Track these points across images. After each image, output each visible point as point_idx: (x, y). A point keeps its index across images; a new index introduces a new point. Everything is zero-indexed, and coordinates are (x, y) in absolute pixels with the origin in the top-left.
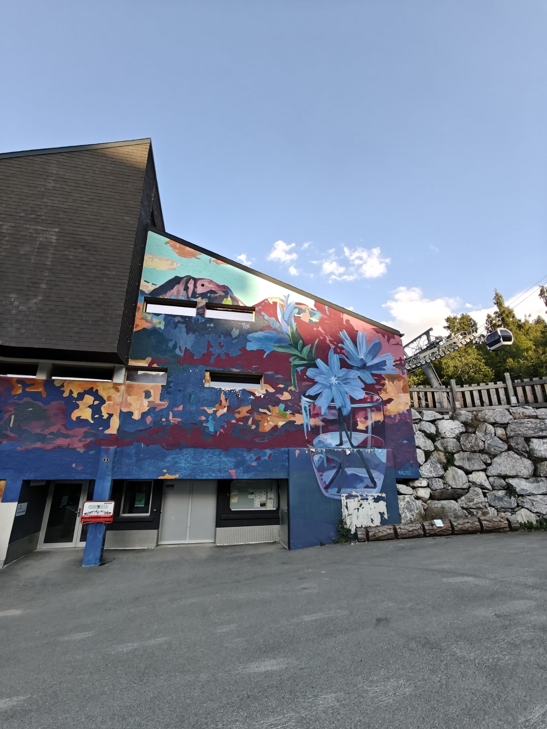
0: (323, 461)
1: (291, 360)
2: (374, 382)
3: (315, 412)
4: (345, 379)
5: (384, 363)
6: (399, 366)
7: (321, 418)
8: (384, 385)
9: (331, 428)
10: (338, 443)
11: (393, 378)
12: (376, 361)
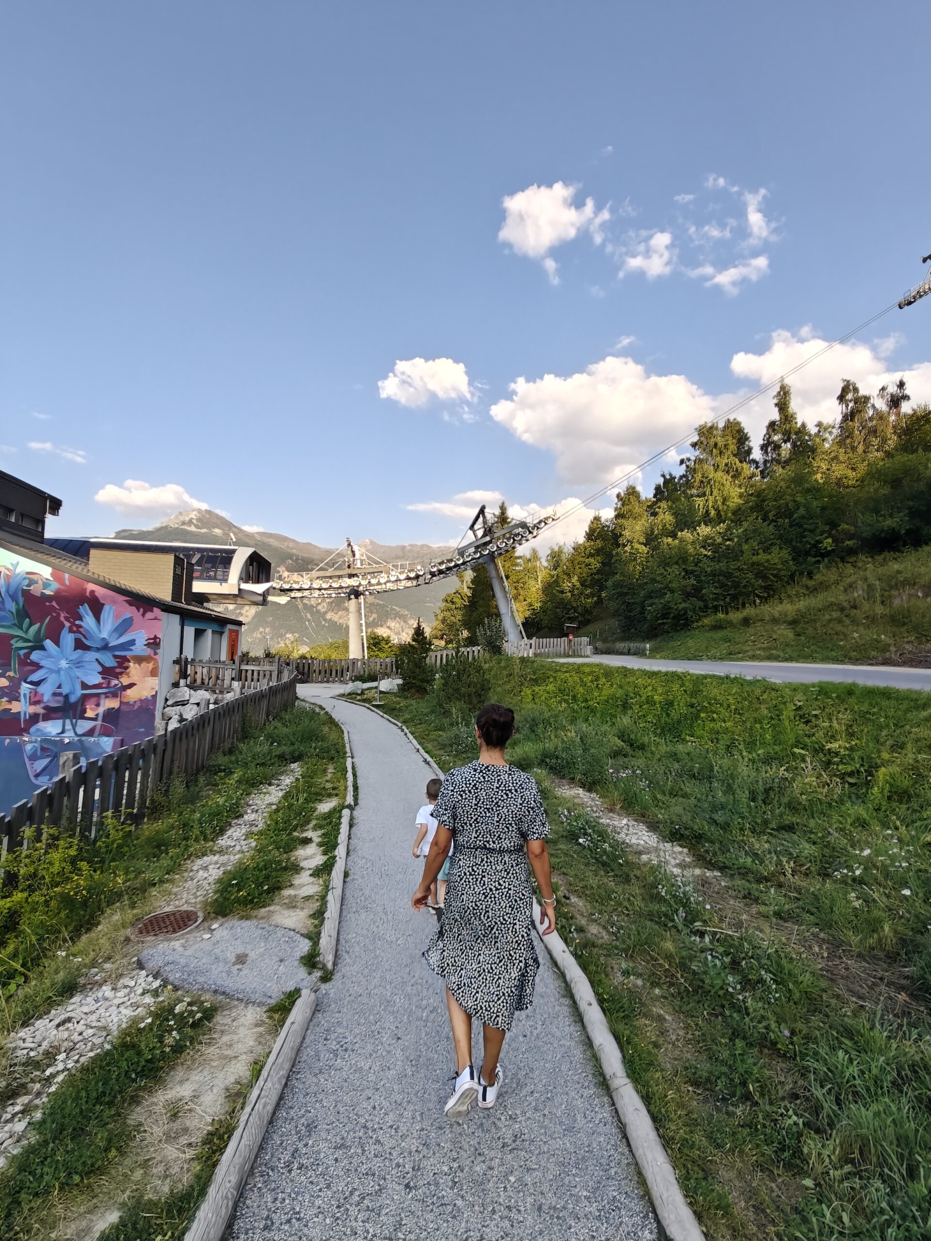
0: (36, 750)
1: (13, 642)
2: (115, 664)
3: (36, 699)
4: (78, 663)
5: (132, 642)
6: (153, 646)
7: (42, 705)
8: (127, 668)
9: (53, 716)
10: (60, 730)
11: (139, 660)
12: (123, 639)
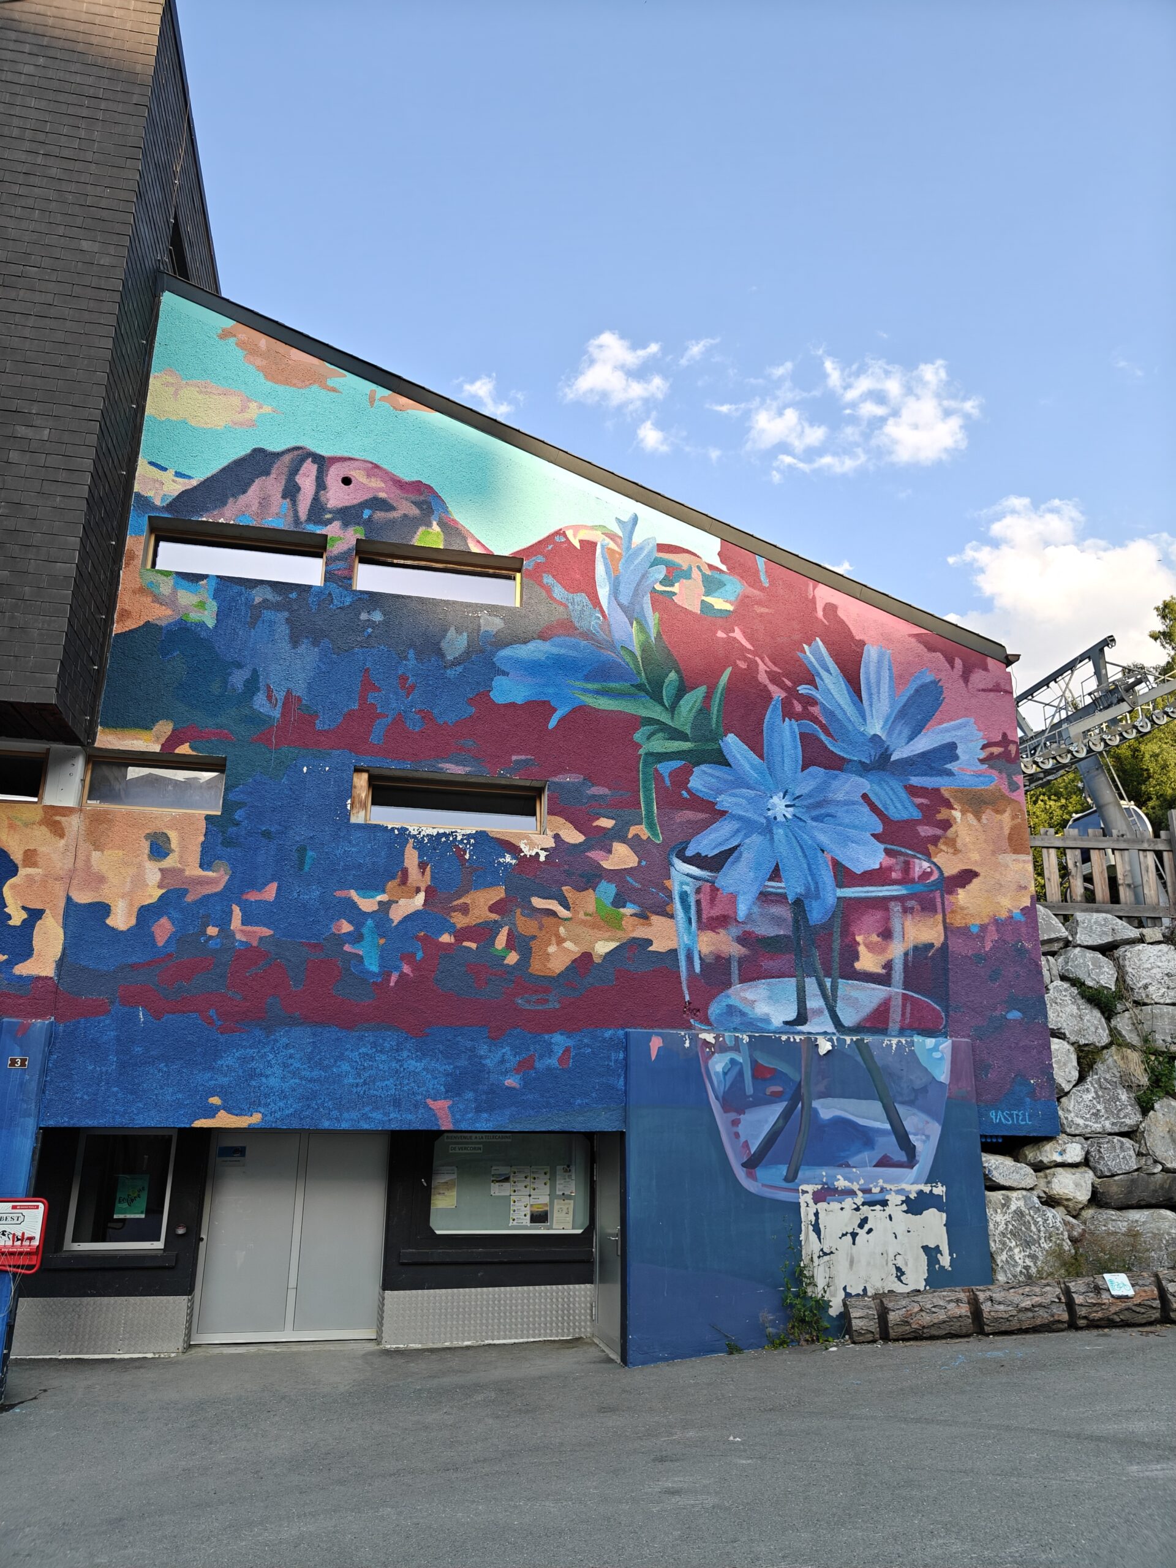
0: (741, 1074)
1: (638, 736)
2: (917, 814)
3: (716, 912)
4: (819, 805)
5: (949, 751)
6: (1001, 763)
7: (735, 931)
8: (947, 824)
9: (767, 964)
10: (792, 1015)
11: (977, 803)
12: (924, 743)
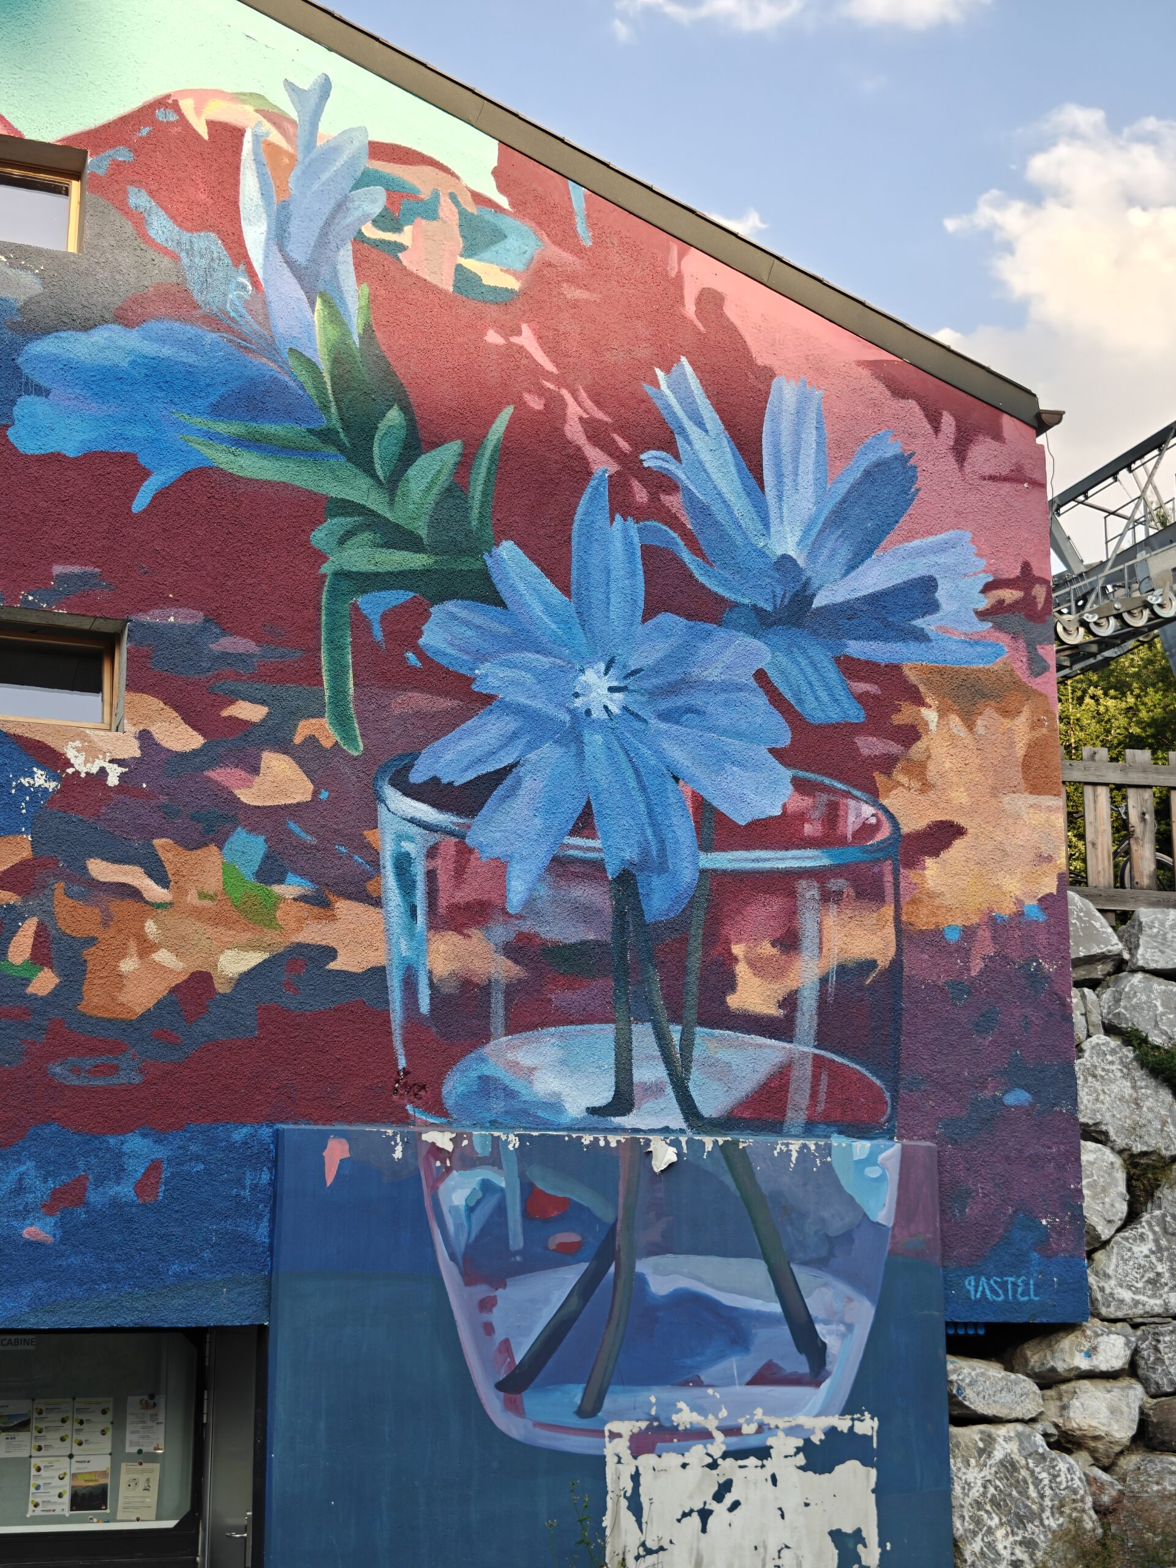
0: (501, 1210)
1: (320, 537)
2: (855, 714)
3: (465, 895)
4: (673, 689)
5: (921, 594)
6: (1017, 620)
7: (501, 933)
8: (911, 734)
9: (560, 997)
10: (604, 1095)
11: (968, 694)
12: (876, 576)
